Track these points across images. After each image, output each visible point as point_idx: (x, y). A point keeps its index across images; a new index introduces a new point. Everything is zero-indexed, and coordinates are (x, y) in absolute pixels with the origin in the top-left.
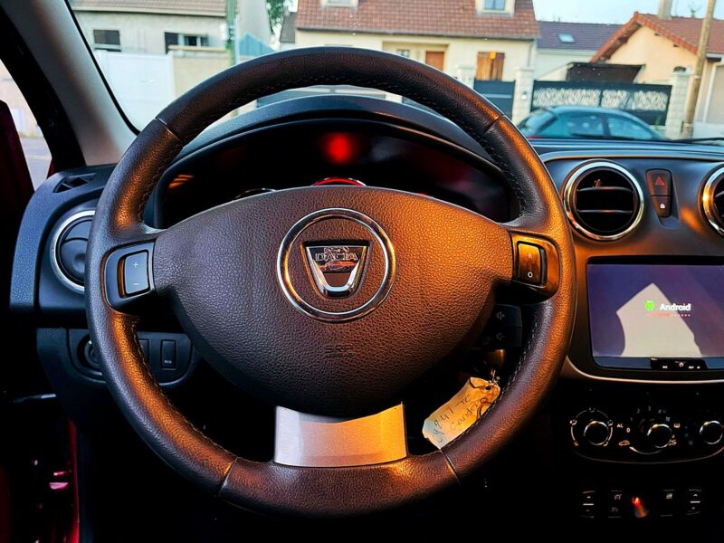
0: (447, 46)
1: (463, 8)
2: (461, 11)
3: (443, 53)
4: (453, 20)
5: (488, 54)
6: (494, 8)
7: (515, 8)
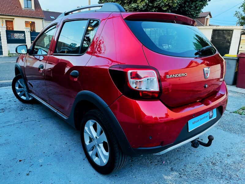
0: (13, 19)
1: (17, 7)
2: (16, 8)
3: (13, 21)
4: (14, 10)
5: (29, 22)
6: (28, 8)
7: (35, 8)
